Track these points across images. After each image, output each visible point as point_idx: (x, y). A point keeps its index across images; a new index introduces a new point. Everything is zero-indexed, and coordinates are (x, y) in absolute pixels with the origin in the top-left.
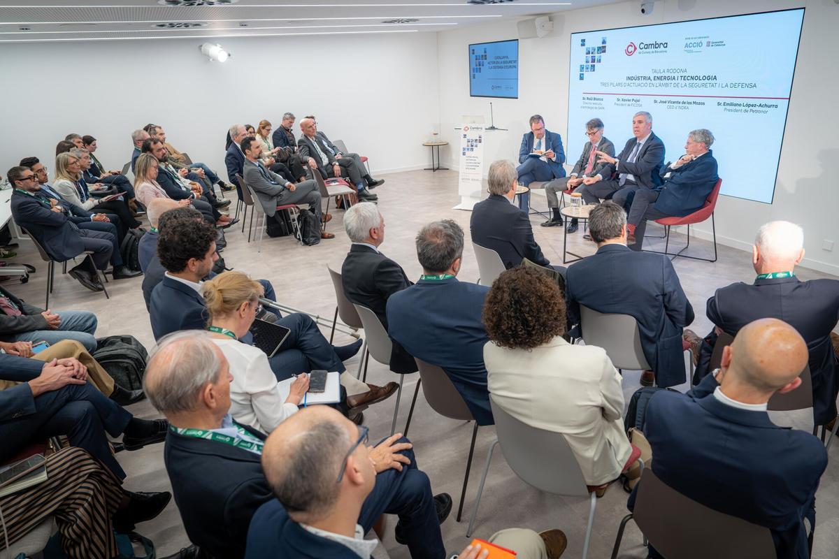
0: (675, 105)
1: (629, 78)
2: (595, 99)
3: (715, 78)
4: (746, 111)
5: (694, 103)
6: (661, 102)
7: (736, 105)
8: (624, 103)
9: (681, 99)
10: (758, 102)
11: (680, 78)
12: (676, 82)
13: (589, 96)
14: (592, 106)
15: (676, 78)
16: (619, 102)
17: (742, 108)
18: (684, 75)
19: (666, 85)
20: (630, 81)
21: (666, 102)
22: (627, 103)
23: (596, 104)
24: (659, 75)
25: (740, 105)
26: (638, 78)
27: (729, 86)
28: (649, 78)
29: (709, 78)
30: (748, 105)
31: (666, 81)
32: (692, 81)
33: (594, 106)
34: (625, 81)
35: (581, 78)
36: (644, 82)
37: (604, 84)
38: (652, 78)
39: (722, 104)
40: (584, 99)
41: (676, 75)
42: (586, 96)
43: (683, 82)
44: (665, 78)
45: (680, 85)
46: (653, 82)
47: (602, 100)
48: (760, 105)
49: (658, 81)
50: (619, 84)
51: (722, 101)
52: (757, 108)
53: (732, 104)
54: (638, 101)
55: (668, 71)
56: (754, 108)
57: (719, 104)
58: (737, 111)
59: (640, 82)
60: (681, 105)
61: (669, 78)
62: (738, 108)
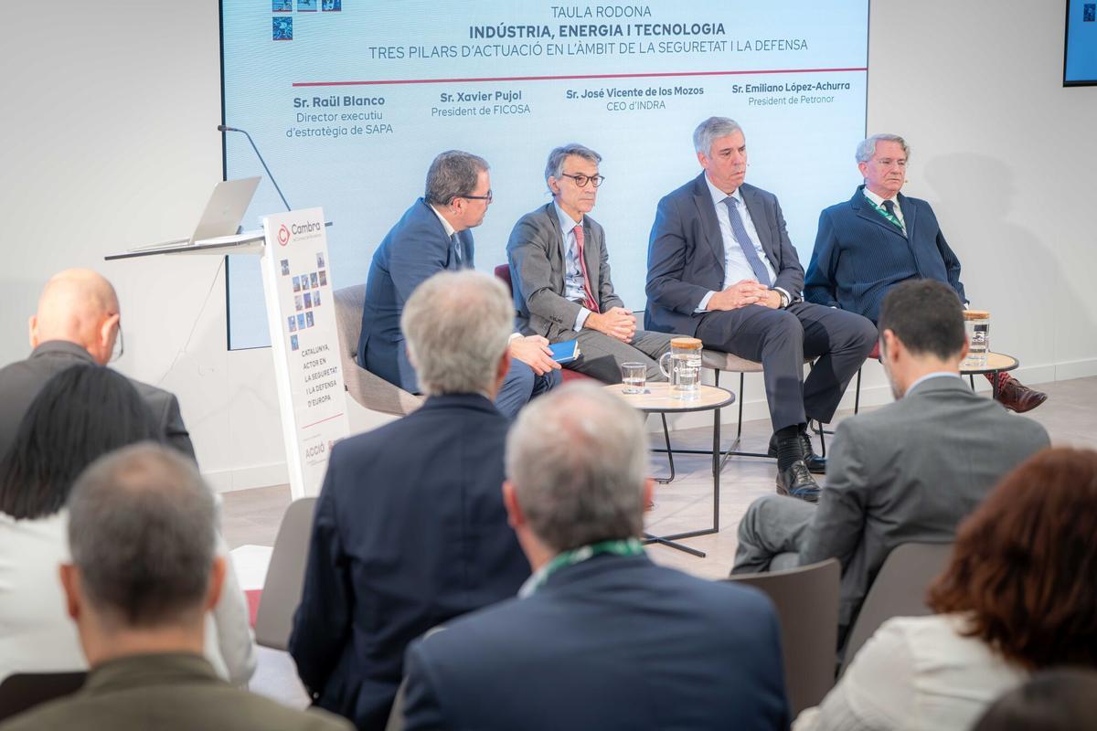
0: (629, 100)
1: (477, 32)
2: (347, 101)
3: (721, 29)
4: (794, 101)
5: (679, 90)
6: (588, 94)
7: (772, 89)
8: (464, 105)
9: (643, 84)
10: (812, 79)
11: (634, 30)
12: (625, 39)
13: (324, 93)
14: (339, 124)
15: (625, 30)
16: (448, 106)
17: (784, 94)
18: (644, 21)
19: (599, 49)
20: (482, 42)
21: (601, 94)
22: (479, 104)
23: (355, 117)
24: (575, 22)
25: (779, 88)
26: (510, 31)
27: (753, 47)
28: (546, 31)
29: (706, 29)
30: (797, 88)
31: (598, 39)
32: (666, 38)
33: (350, 124)
34: (462, 38)
35: (282, 32)
36: (532, 41)
37: (385, 52)
38: (554, 30)
39: (744, 89)
40: (298, 103)
41: (624, 22)
42: (307, 94)
43: (645, 41)
44: (593, 29)
45: (636, 48)
46: (558, 40)
47: (381, 102)
48: (819, 86)
49: (574, 40)
50: (445, 51)
51: (742, 81)
52: (814, 93)
53: (763, 88)
54: (518, 96)
55: (600, 11)
56: (807, 93)
57: (736, 89)
58: (774, 101)
59: (517, 41)
60: (644, 98)
61: (604, 30)
62: (776, 95)
